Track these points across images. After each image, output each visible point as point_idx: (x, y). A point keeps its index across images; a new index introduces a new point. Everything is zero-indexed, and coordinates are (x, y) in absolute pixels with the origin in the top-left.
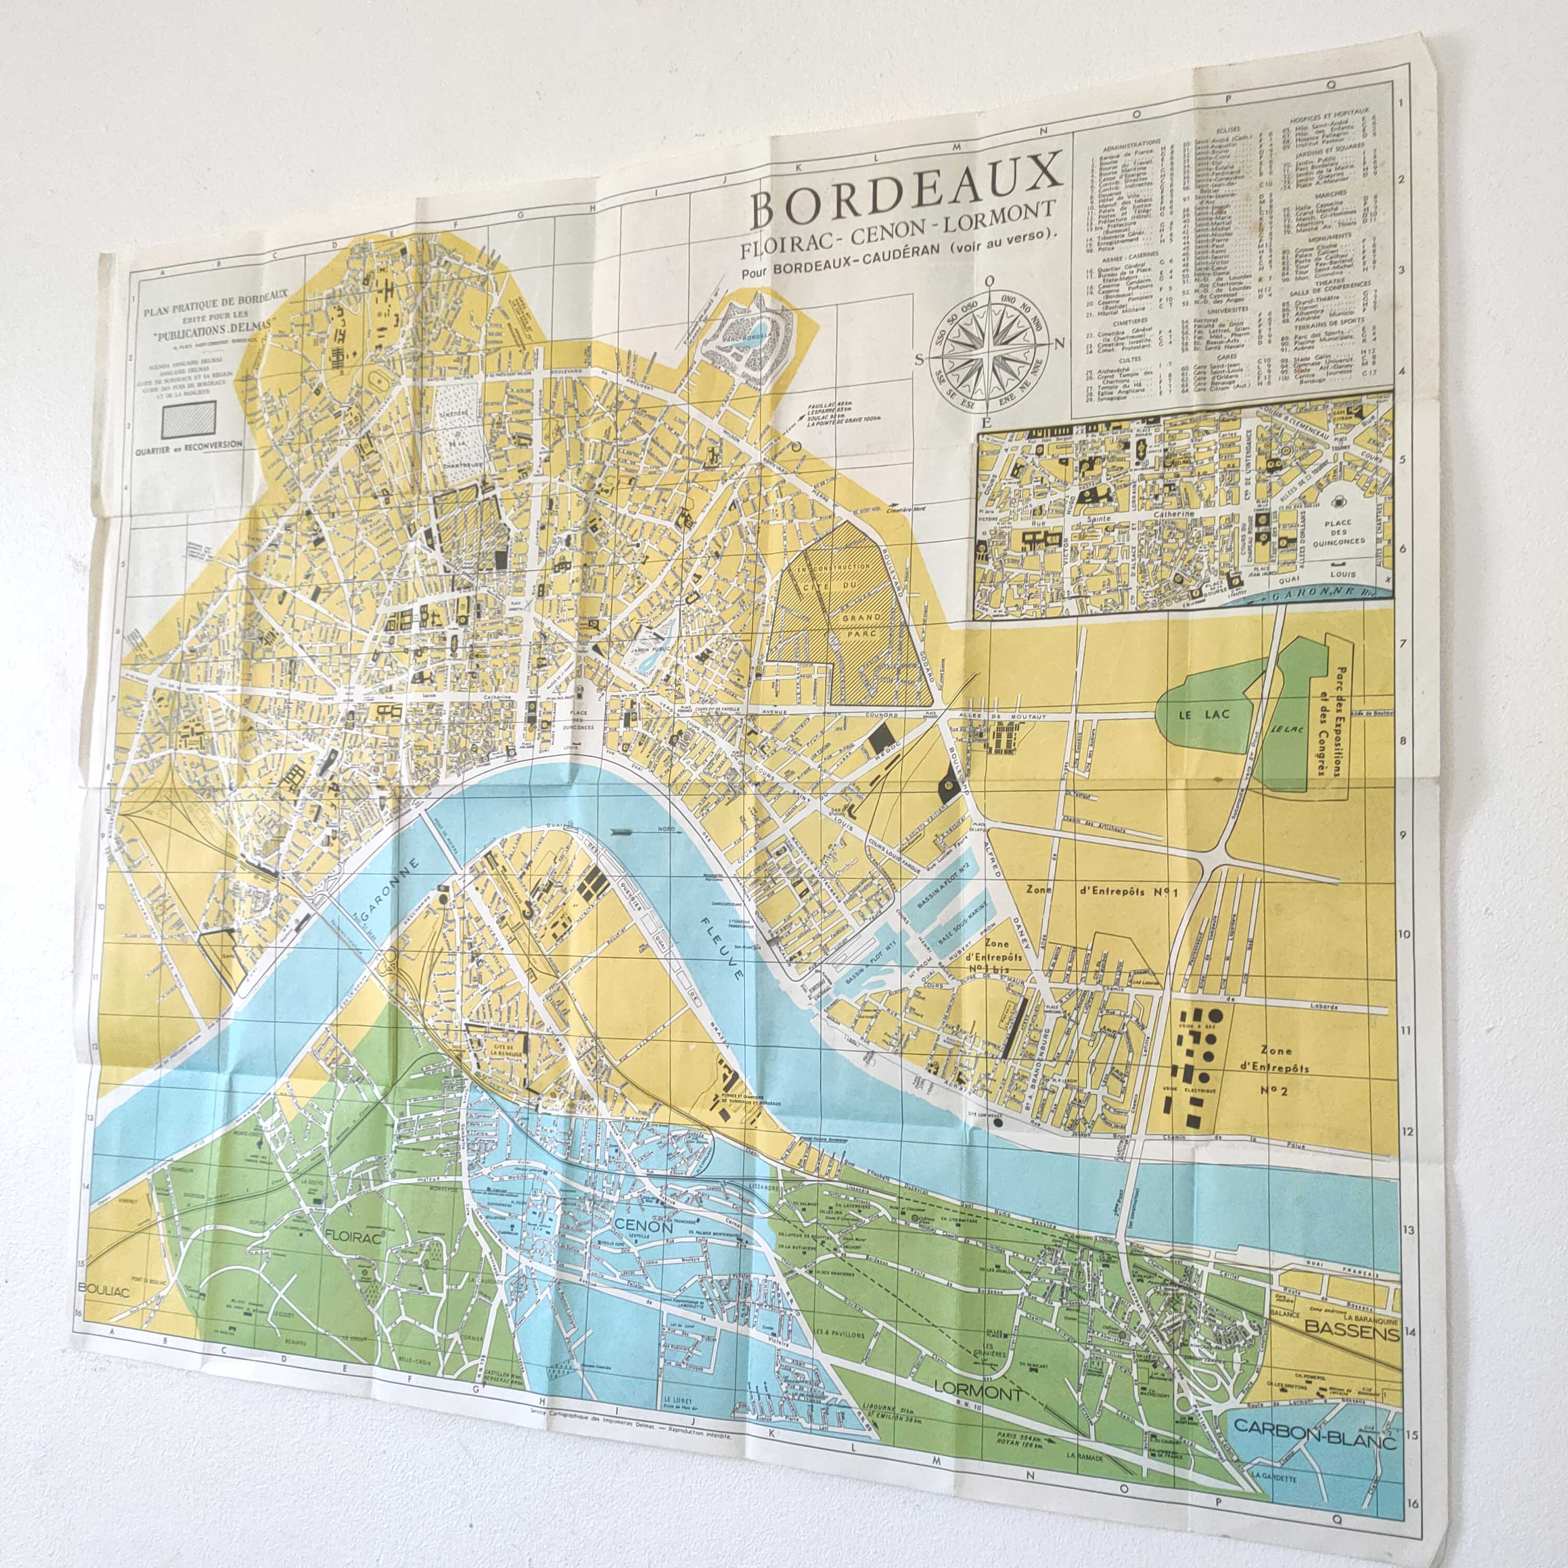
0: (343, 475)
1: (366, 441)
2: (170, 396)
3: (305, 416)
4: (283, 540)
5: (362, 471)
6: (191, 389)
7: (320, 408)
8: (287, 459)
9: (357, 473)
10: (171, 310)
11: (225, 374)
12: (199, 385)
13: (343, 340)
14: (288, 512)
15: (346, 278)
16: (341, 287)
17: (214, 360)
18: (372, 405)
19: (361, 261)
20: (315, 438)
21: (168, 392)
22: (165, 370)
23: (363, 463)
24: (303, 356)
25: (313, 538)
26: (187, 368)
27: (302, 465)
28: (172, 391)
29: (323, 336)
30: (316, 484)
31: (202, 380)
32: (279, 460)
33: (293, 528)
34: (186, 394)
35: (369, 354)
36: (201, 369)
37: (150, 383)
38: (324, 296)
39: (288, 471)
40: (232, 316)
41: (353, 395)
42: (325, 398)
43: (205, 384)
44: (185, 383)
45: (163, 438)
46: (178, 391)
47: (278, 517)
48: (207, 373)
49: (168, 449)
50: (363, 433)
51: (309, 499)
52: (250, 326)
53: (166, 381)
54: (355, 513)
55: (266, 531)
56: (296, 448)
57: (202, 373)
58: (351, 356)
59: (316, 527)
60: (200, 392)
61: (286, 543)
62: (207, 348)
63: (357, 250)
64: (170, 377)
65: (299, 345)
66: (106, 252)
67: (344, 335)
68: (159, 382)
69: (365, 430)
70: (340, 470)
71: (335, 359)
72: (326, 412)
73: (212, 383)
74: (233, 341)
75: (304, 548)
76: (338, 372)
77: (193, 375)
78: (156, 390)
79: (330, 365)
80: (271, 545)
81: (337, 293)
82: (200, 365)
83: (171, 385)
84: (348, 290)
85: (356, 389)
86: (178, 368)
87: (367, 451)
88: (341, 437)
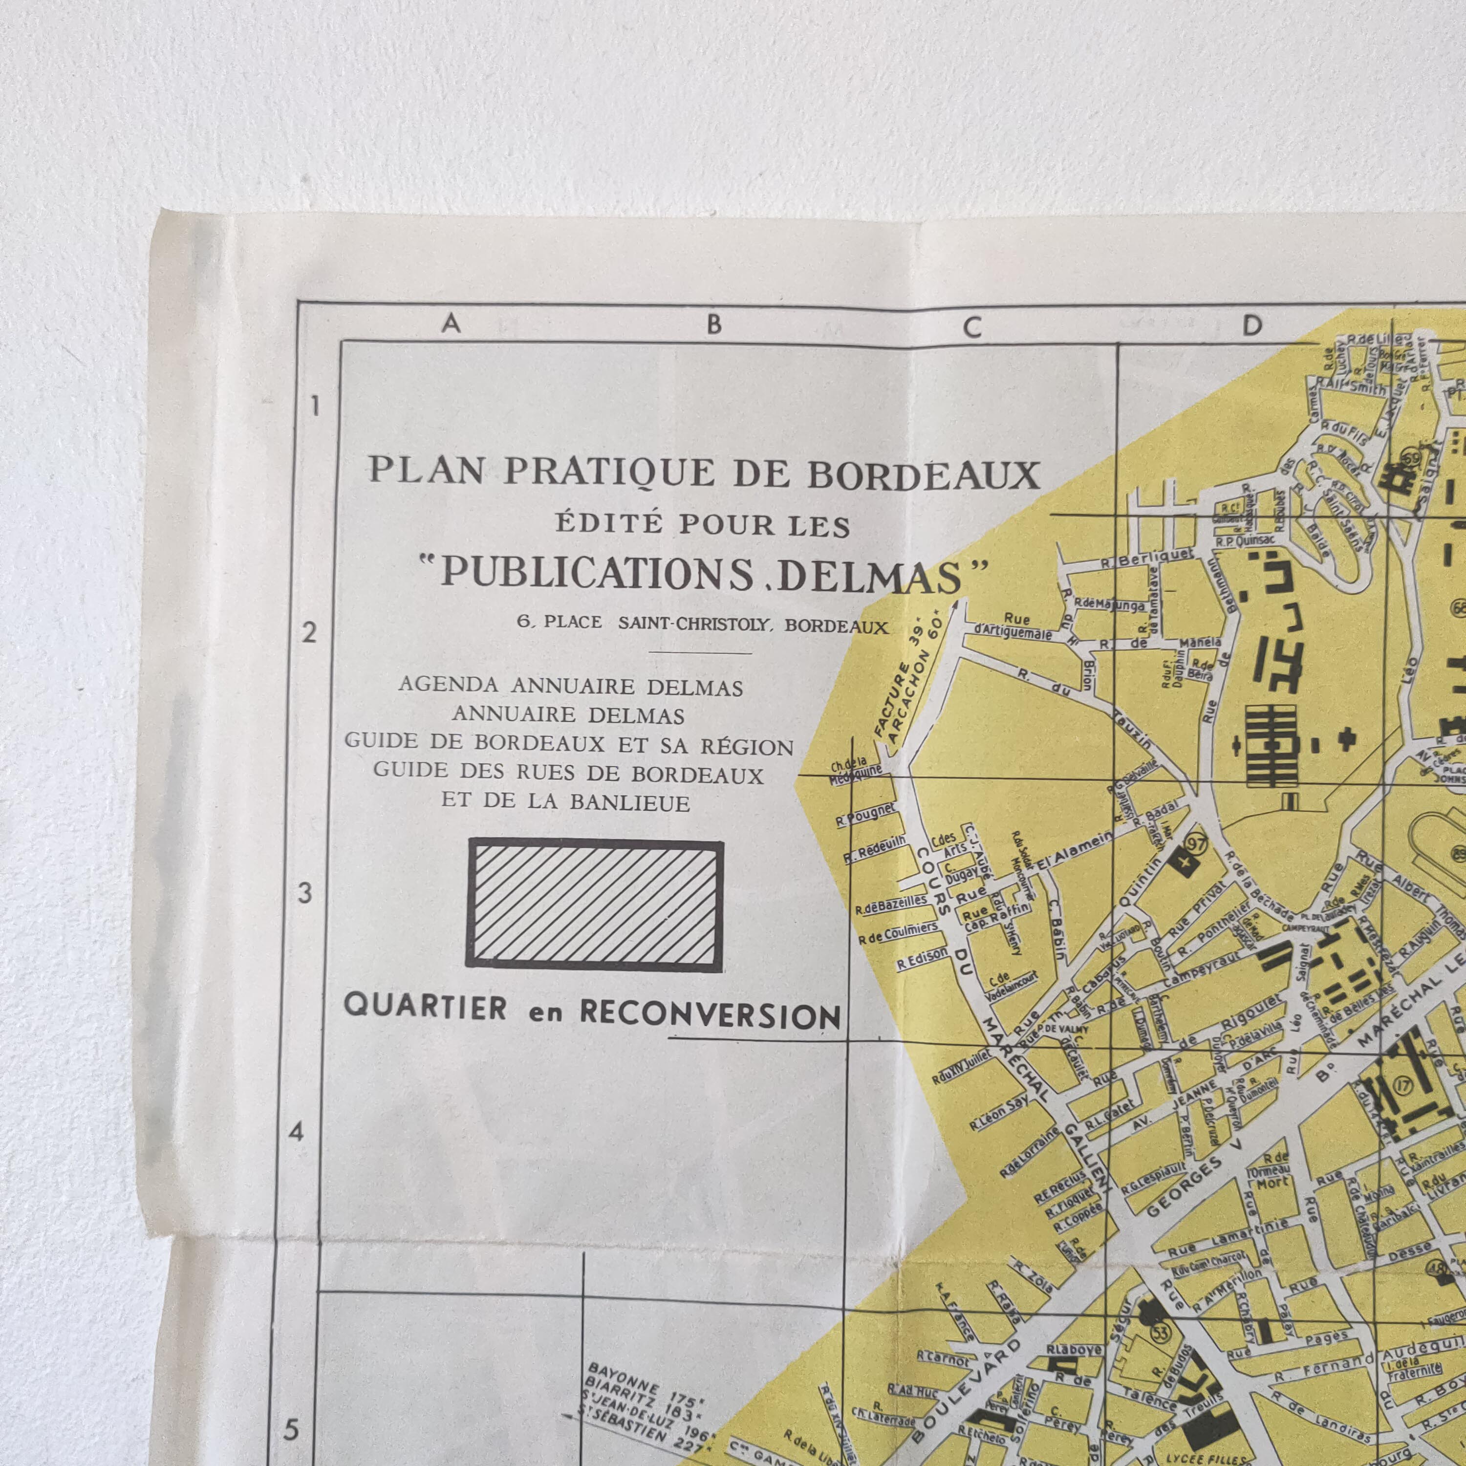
0: (1306, 1187)
1: (1401, 1066)
2: (504, 800)
3: (1131, 947)
4: (1043, 1404)
5: (1391, 1177)
6: (600, 789)
7: (1199, 922)
8: (1055, 1103)
9: (1368, 1182)
10: (495, 472)
11: (757, 748)
12: (640, 774)
13: (1293, 679)
14: (1057, 1302)
15: (1304, 450)
16: (1284, 483)
17: (706, 689)
18: (1425, 936)
19: (1378, 403)
20: (1178, 1031)
21: (498, 786)
22: (479, 699)
23: (1392, 1150)
24: (1117, 719)
25: (1183, 1416)
26: (582, 704)
27: (1123, 1130)
28: (508, 783)
29: (1206, 655)
30: (1179, 1207)
31: (653, 758)
32: (1018, 1103)
33: (1086, 1366)
34: (577, 801)
35: (1413, 748)
36: (646, 717)
37: (406, 740)
38: (1205, 506)
39: (1061, 1147)
40: (781, 526)
41: (1344, 889)
42: (1217, 889)
43: (669, 774)
44: (581, 761)
45: (472, 961)
46: (542, 788)
47: (1015, 1317)
48: (674, 733)
49: (498, 1007)
50: (1390, 1037)
51: (1145, 1258)
52: (862, 576)
53: (484, 742)
54: (1363, 1333)
55: (959, 1360)
56: (1095, 1064)
57: (654, 732)
58: (1331, 746)
59: (1192, 1373)
60: (645, 804)
61: (1054, 1419)
62: (672, 637)
63: (1357, 356)
64: (504, 728)
65: (1101, 675)
66: (187, 205)
67: (1296, 661)
68: (451, 742)
69: (1401, 1026)
70: (1296, 1164)
71: (1258, 746)
72: (1226, 942)
73: (700, 775)
74: (792, 625)
75: (1142, 1448)
76: (1274, 796)
77: (610, 733)
78: (437, 770)
79: (1238, 768)
80: (977, 1417)
81: (1265, 505)
82: (640, 700)
83: (510, 759)
84: (1311, 498)
85: (1355, 873)
86: (538, 700)
87: (1409, 1103)
88: (1291, 1041)
